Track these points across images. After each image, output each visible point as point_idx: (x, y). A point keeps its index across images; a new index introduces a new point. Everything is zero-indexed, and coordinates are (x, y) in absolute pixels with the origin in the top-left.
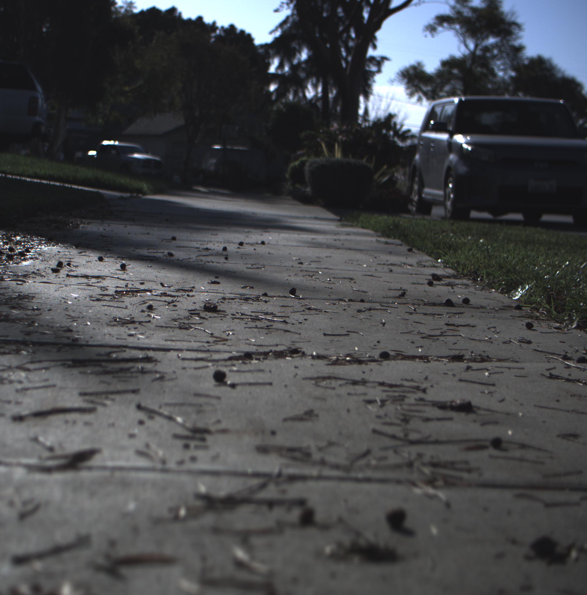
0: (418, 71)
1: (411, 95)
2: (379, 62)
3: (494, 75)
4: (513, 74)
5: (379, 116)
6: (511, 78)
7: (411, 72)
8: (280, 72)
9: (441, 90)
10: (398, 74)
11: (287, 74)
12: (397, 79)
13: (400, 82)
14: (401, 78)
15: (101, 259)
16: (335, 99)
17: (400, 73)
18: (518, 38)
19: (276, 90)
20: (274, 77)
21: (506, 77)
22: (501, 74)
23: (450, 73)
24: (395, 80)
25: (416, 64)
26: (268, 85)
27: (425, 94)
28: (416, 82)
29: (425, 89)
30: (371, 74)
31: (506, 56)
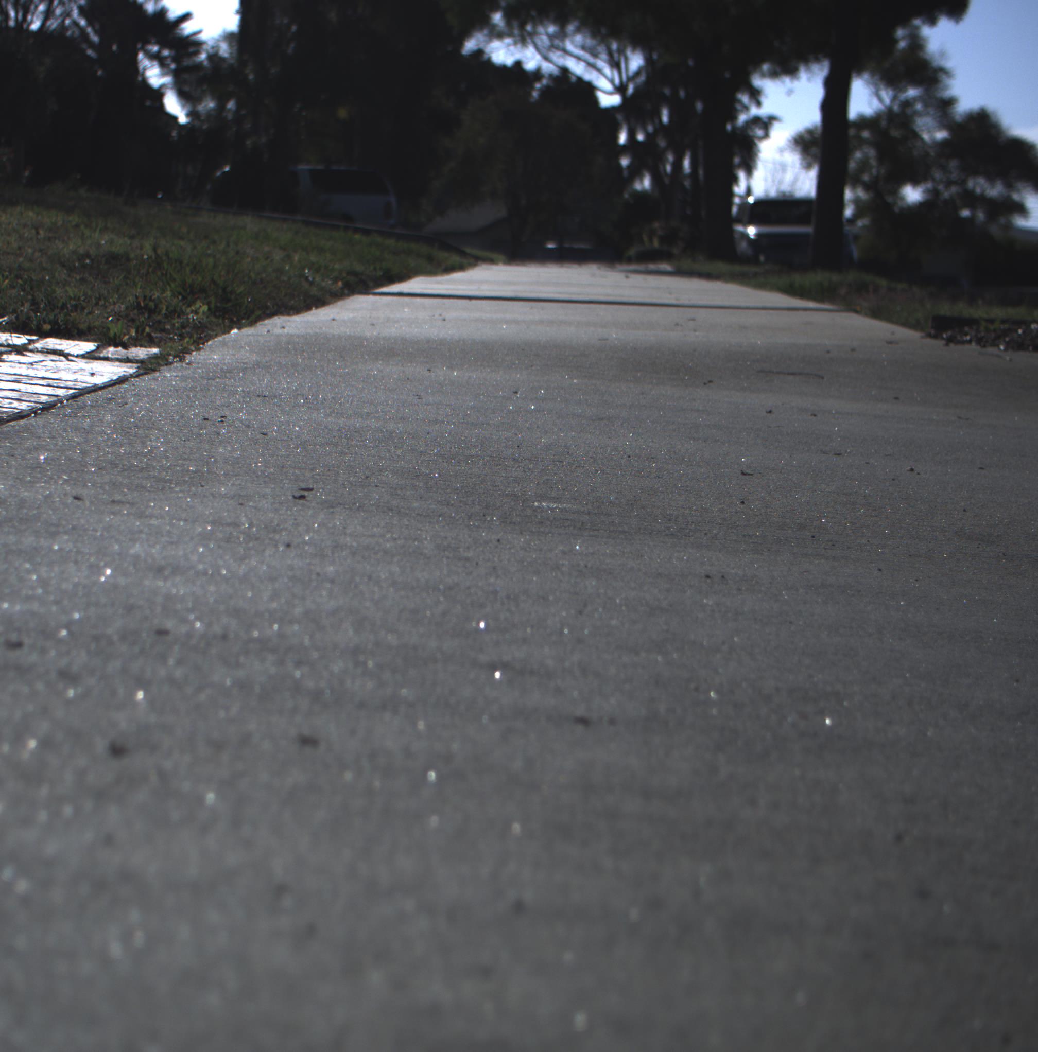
1: (808, 167)
2: (766, 124)
4: (941, 135)
6: (944, 139)
10: (789, 141)
12: (788, 148)
18: (946, 87)
25: (811, 127)
26: (619, 158)
28: (813, 150)
30: (756, 141)
31: (932, 112)
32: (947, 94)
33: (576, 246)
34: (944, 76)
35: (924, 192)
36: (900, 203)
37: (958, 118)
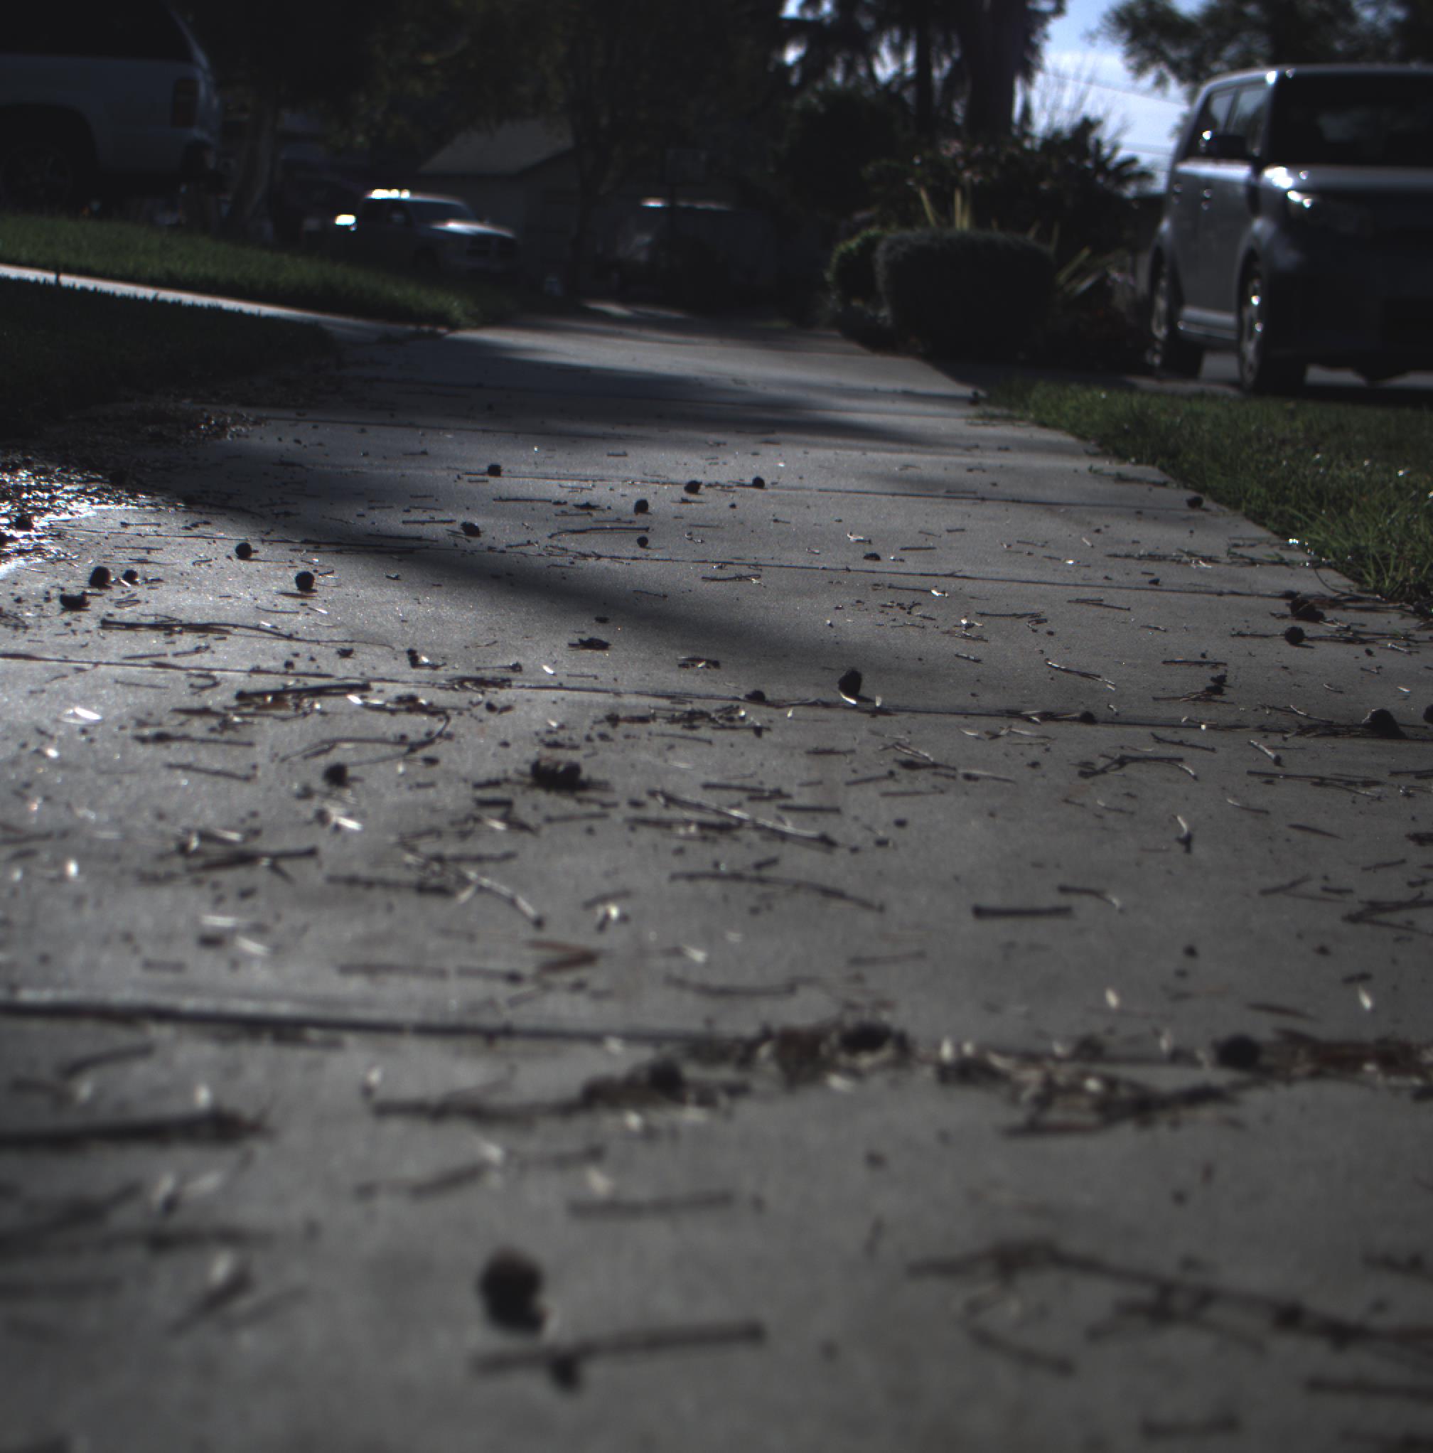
0: (1158, 10)
1: (1140, 70)
3: (1351, 17)
4: (1399, 13)
5: (1056, 125)
6: (1394, 23)
7: (1141, 13)
8: (809, 15)
9: (1216, 58)
10: (1106, 17)
11: (828, 21)
12: (1104, 30)
13: (1113, 37)
14: (1113, 28)
15: (244, 552)
16: (950, 81)
17: (1111, 15)
19: (801, 61)
20: (796, 29)
21: (1382, 23)
22: (1368, 14)
23: (1239, 14)
24: (1099, 32)
26: (782, 47)
27: (1176, 67)
28: (1152, 37)
29: (1174, 54)
33: (700, 206)
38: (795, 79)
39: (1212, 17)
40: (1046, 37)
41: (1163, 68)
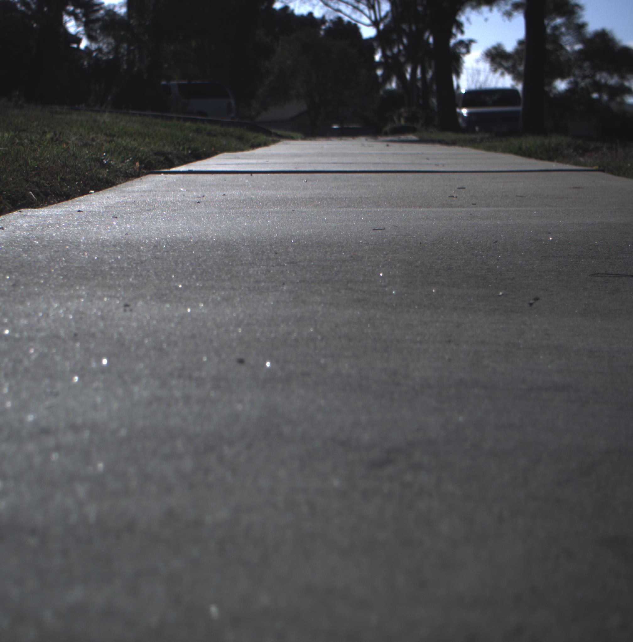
0: (499, 51)
1: (495, 71)
2: (467, 45)
3: (566, 50)
4: (578, 47)
7: (494, 52)
8: (384, 60)
10: (483, 55)
12: (482, 59)
13: (485, 61)
14: (485, 58)
16: (432, 78)
17: (483, 53)
18: (580, 17)
19: (383, 75)
20: (379, 64)
22: (568, 48)
25: (496, 46)
26: (376, 70)
27: (507, 69)
28: (498, 60)
29: (505, 64)
30: (462, 56)
31: (572, 33)
32: (581, 21)
33: (351, 126)
34: (579, 10)
35: (568, 83)
36: (554, 91)
37: (588, 36)
38: (380, 80)
39: (517, 52)
40: (464, 62)
41: (503, 70)
